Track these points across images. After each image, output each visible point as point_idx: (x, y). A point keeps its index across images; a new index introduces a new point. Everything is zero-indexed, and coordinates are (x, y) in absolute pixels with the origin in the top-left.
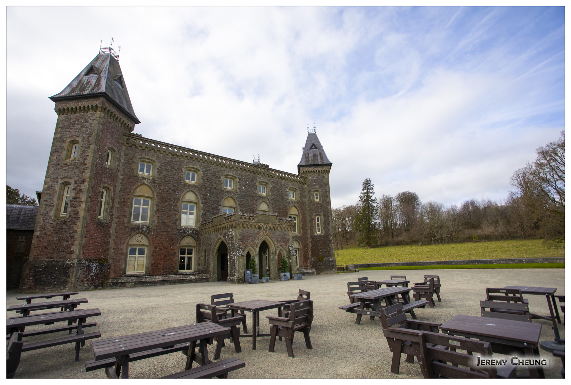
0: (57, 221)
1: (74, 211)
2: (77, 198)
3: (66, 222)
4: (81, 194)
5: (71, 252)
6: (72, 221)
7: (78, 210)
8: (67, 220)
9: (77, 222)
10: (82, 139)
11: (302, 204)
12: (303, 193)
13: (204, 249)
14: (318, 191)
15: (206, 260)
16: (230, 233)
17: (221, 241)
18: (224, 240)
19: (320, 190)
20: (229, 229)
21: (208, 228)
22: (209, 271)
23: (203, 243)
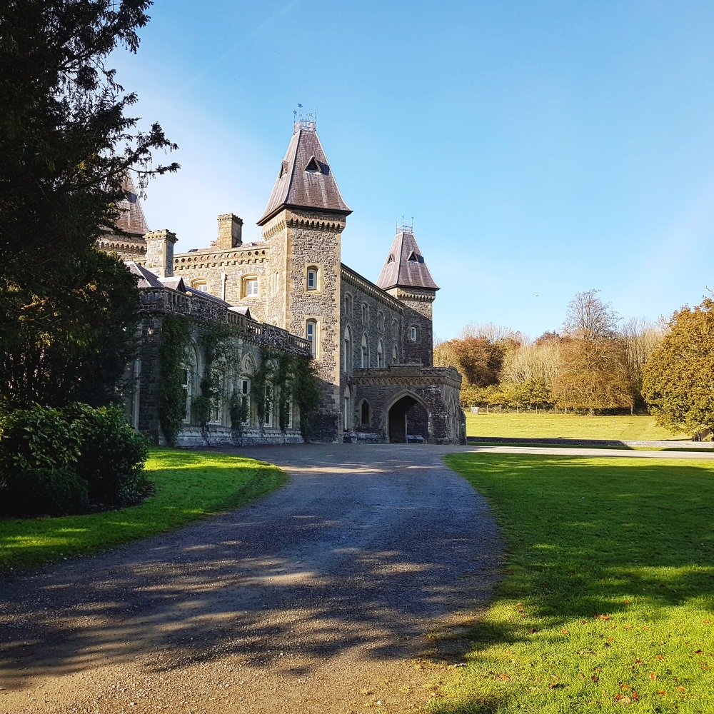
5: (333, 402)
10: (324, 267)
11: (400, 343)
12: (401, 327)
13: (362, 402)
14: (417, 327)
15: (371, 416)
16: (434, 389)
17: (403, 396)
18: (419, 396)
19: (420, 325)
20: (431, 384)
21: (375, 377)
22: (379, 430)
23: (360, 394)
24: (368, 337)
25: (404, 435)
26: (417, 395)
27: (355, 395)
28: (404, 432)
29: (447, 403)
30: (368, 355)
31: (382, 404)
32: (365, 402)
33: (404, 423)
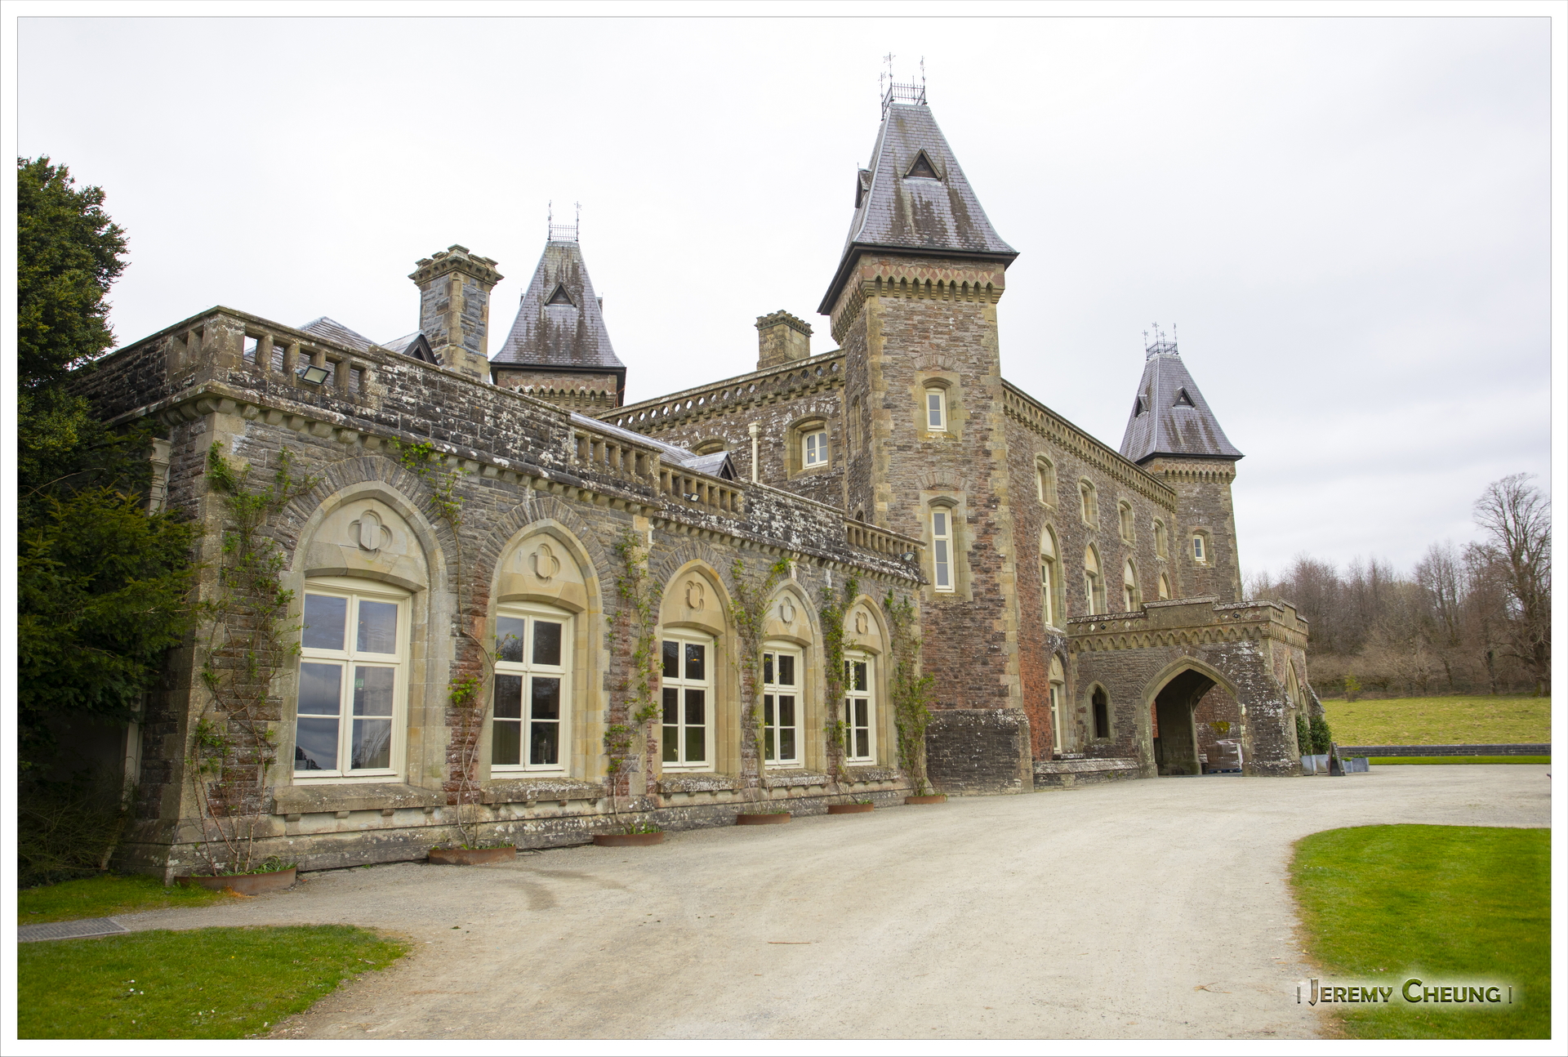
0: (942, 607)
1: (985, 582)
2: (985, 547)
3: (970, 610)
4: (994, 537)
6: (985, 609)
7: (997, 581)
8: (970, 607)
9: (999, 612)
10: (962, 380)
11: (1172, 566)
12: (1171, 535)
13: (1091, 689)
14: (1203, 533)
15: (1112, 719)
16: (1247, 652)
17: (1181, 670)
18: (1216, 670)
19: (1210, 530)
20: (1240, 639)
21: (1116, 634)
22: (1133, 751)
23: (1085, 675)
24: (1100, 553)
25: (1193, 756)
26: (1212, 668)
27: (1074, 676)
28: (1192, 749)
29: (1280, 680)
30: (1102, 589)
31: (1135, 693)
32: (1098, 690)
33: (1190, 730)
